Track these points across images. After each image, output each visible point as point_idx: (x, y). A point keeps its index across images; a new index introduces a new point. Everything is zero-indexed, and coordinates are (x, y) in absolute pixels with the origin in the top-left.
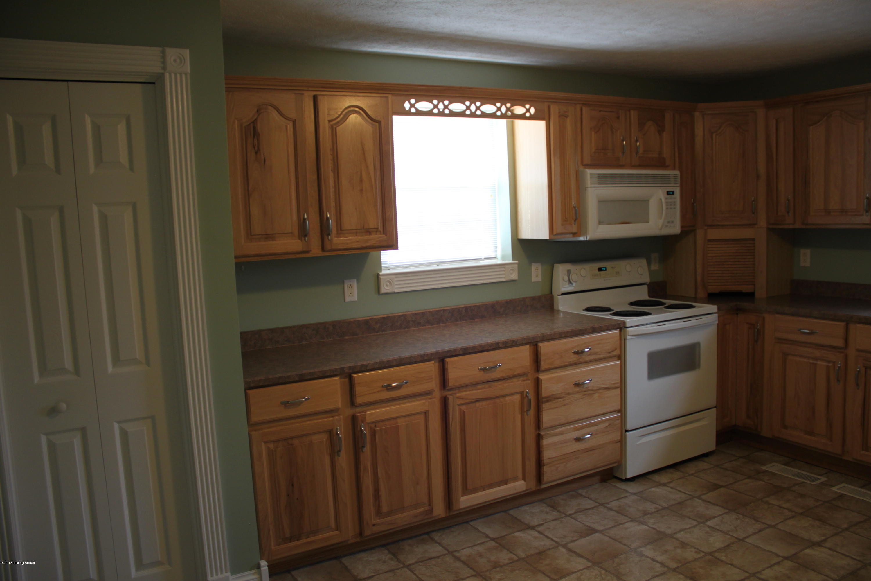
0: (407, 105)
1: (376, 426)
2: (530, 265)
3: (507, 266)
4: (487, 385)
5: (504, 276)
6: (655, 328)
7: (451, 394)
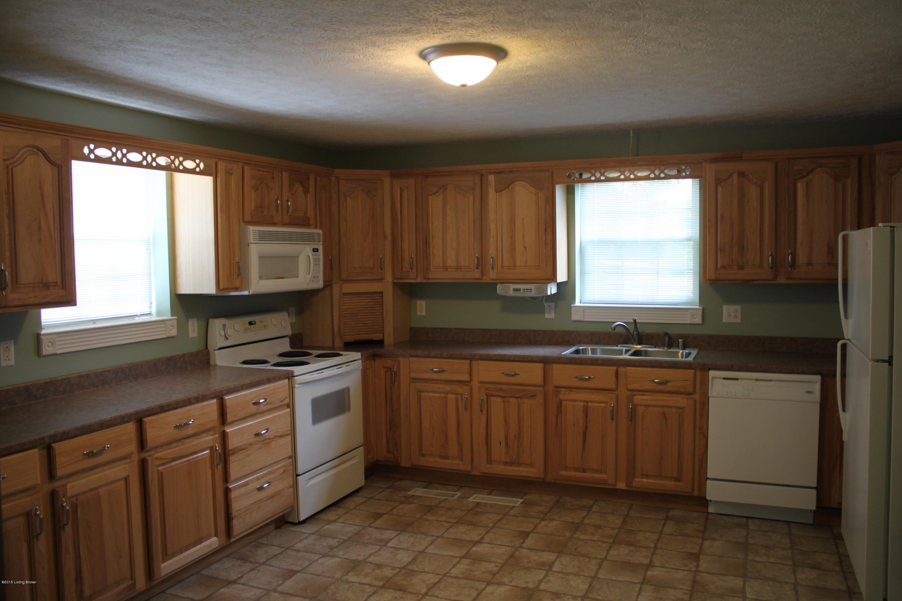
0: (86, 150)
1: (77, 499)
2: (187, 321)
3: (167, 322)
4: (180, 443)
5: (164, 332)
6: (316, 376)
7: (149, 456)
